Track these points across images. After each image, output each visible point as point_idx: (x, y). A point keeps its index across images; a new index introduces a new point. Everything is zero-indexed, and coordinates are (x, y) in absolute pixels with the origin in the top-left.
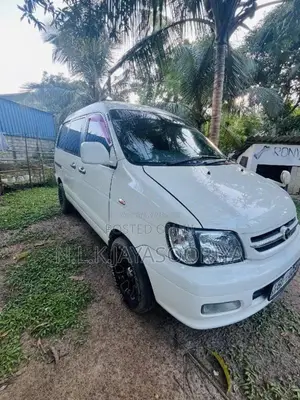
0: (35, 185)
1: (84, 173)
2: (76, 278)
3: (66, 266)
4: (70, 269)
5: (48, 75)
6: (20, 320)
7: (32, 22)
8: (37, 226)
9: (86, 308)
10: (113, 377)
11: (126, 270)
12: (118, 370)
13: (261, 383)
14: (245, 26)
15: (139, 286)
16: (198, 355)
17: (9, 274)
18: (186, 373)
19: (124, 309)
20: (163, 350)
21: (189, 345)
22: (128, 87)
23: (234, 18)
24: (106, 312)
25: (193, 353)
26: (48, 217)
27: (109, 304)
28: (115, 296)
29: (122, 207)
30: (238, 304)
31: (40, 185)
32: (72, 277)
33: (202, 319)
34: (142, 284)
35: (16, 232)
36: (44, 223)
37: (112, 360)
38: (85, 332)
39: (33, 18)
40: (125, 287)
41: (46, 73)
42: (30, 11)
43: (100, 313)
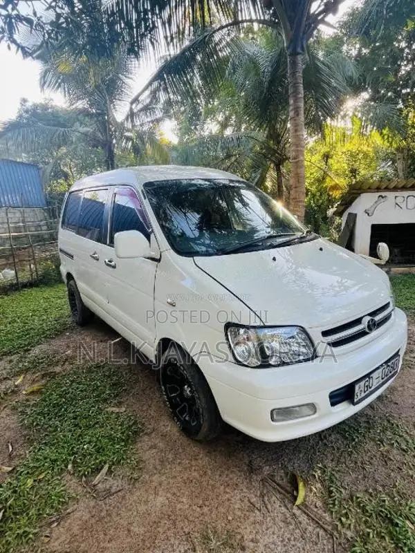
0: (25, 286)
1: (114, 267)
2: (116, 410)
3: (98, 396)
4: (105, 400)
5: (29, 104)
6: (56, 461)
7: (13, 47)
8: (44, 347)
9: (134, 442)
10: (179, 506)
11: (182, 390)
12: (184, 500)
13: (347, 497)
14: (328, 24)
15: (201, 403)
16: (277, 479)
17: (23, 413)
18: (262, 496)
19: (184, 440)
20: (235, 477)
21: (267, 470)
22: (159, 114)
23: (309, 16)
24: (161, 445)
25: (272, 477)
26: (58, 333)
27: (164, 436)
28: (170, 427)
29: (171, 308)
30: (313, 407)
31: (31, 285)
32: (110, 409)
33: (274, 428)
34: (203, 400)
35: (15, 358)
36: (53, 342)
37: (175, 490)
38: (139, 466)
39: (14, 42)
40: (182, 412)
41: (24, 101)
42: (11, 34)
43: (154, 447)
